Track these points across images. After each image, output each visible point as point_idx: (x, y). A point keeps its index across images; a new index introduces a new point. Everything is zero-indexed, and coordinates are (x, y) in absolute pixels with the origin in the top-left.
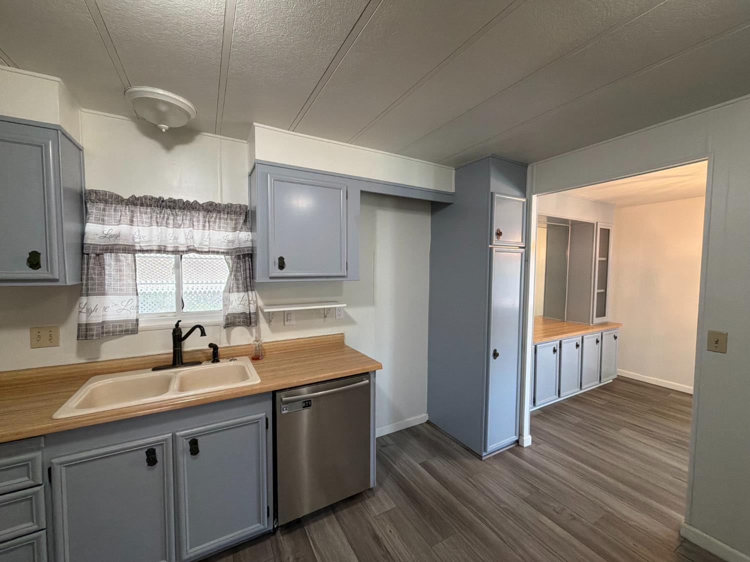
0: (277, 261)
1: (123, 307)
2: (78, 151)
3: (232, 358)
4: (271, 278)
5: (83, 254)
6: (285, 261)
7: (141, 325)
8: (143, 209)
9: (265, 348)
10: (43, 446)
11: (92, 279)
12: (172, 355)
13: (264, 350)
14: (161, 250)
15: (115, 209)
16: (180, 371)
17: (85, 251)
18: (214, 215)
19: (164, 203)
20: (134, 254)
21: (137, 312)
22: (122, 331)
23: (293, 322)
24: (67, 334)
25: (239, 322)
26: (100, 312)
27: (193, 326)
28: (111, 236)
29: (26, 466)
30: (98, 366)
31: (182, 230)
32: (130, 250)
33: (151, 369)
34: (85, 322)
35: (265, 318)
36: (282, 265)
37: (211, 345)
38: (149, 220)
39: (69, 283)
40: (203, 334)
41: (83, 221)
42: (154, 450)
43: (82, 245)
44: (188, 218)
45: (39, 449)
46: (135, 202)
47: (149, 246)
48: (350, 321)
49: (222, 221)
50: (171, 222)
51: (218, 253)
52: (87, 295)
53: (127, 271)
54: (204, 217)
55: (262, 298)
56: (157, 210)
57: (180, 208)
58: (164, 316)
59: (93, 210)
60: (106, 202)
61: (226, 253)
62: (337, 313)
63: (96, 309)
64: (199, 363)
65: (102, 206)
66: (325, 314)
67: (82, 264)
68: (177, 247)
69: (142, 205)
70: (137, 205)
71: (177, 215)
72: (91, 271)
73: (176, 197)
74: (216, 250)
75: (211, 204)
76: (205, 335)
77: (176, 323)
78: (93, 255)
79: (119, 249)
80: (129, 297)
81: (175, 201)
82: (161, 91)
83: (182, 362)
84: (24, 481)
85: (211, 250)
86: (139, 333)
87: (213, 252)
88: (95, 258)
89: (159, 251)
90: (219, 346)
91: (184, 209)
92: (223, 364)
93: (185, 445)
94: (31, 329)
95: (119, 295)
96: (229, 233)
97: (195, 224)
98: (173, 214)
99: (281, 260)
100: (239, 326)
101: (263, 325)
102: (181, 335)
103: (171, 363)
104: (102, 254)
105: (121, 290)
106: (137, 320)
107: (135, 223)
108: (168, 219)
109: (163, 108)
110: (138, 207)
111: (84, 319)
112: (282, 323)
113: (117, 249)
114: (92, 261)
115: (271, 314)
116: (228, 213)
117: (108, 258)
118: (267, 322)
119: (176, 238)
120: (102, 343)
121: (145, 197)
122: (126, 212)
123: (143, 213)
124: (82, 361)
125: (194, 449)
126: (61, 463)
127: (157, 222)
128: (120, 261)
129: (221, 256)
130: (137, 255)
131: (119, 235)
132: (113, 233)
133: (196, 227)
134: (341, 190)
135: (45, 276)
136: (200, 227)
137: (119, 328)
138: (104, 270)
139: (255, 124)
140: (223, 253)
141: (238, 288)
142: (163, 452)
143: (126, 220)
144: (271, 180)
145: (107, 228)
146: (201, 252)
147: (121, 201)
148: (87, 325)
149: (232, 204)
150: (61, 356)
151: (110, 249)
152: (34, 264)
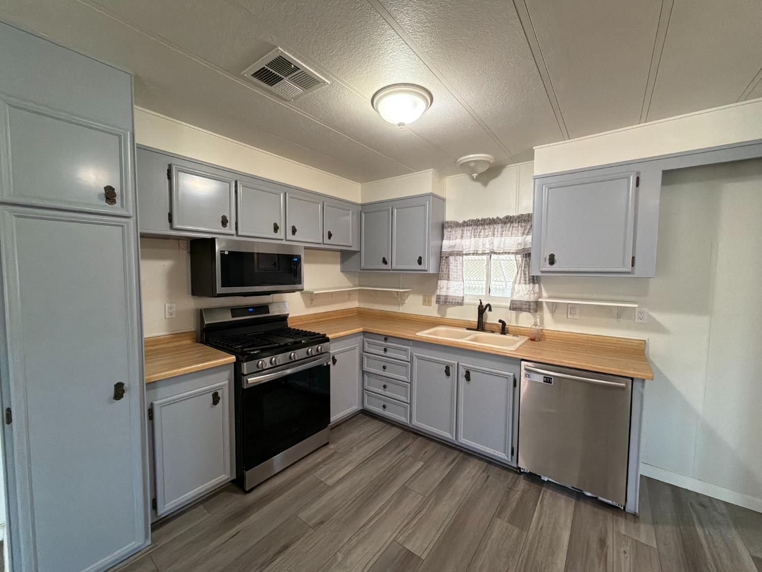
0: (548, 258)
1: (457, 289)
2: (443, 201)
3: (516, 334)
4: (542, 272)
5: (441, 257)
6: (556, 258)
7: (466, 301)
8: (468, 228)
9: (546, 334)
11: (443, 271)
12: (477, 323)
13: (544, 335)
14: (476, 253)
15: (455, 231)
16: (478, 333)
17: (442, 256)
18: (508, 225)
19: (479, 223)
21: (464, 292)
22: (456, 303)
23: (577, 317)
24: (434, 300)
25: (526, 309)
26: (445, 289)
27: (487, 304)
28: (452, 247)
29: (405, 350)
30: (443, 320)
31: (488, 238)
32: (460, 254)
33: (465, 328)
35: (549, 308)
36: (552, 261)
37: (500, 321)
38: (470, 235)
39: (431, 272)
40: (490, 309)
41: (443, 239)
42: (449, 368)
43: (441, 251)
44: (491, 230)
45: (410, 346)
46: (465, 224)
47: (469, 251)
49: (514, 229)
50: (482, 234)
51: (509, 253)
52: (441, 279)
53: (459, 266)
54: (502, 228)
55: (547, 291)
56: (475, 227)
57: (487, 224)
59: (446, 233)
60: (452, 227)
61: (516, 253)
62: (637, 315)
63: (443, 288)
64: (493, 332)
65: (449, 230)
67: (440, 263)
68: (484, 250)
69: (467, 226)
70: (465, 226)
71: (485, 229)
72: (443, 266)
73: (485, 217)
74: (507, 251)
75: (507, 217)
77: (480, 301)
78: (444, 258)
80: (460, 283)
81: (485, 219)
82: (472, 156)
83: (482, 328)
84: (404, 357)
85: (505, 251)
86: (464, 305)
87: (506, 253)
88: (445, 260)
89: (473, 254)
90: (507, 324)
91: (490, 224)
92: (508, 337)
93: (463, 372)
94: (423, 296)
95: (456, 281)
96: (519, 238)
97: (496, 233)
98: (483, 229)
99: (551, 256)
100: (525, 311)
101: (547, 314)
102: (482, 309)
103: (476, 328)
104: (449, 257)
105: (456, 278)
106: (463, 297)
107: (464, 238)
108: (480, 232)
109: (472, 165)
111: (438, 294)
112: (565, 316)
113: (455, 254)
114: (444, 261)
115: (554, 304)
116: (519, 222)
117: (451, 259)
118: (551, 313)
119: (484, 245)
120: (447, 308)
121: (469, 221)
122: (459, 230)
123: (468, 232)
124: (439, 316)
125: (468, 377)
126: (416, 356)
127: (474, 236)
128: (457, 261)
129: (512, 256)
130: (464, 257)
131: (455, 246)
132: (453, 244)
133: (496, 236)
134: (628, 178)
135: (424, 268)
136: (499, 235)
137: (454, 301)
138: (449, 266)
139: (534, 148)
140: (513, 253)
141: (526, 281)
142: (453, 371)
143: (459, 236)
144: (545, 189)
145: (451, 242)
146: (499, 253)
147: (457, 225)
148: (440, 295)
149: (522, 215)
150: (432, 311)
151: (451, 254)
152: (420, 263)
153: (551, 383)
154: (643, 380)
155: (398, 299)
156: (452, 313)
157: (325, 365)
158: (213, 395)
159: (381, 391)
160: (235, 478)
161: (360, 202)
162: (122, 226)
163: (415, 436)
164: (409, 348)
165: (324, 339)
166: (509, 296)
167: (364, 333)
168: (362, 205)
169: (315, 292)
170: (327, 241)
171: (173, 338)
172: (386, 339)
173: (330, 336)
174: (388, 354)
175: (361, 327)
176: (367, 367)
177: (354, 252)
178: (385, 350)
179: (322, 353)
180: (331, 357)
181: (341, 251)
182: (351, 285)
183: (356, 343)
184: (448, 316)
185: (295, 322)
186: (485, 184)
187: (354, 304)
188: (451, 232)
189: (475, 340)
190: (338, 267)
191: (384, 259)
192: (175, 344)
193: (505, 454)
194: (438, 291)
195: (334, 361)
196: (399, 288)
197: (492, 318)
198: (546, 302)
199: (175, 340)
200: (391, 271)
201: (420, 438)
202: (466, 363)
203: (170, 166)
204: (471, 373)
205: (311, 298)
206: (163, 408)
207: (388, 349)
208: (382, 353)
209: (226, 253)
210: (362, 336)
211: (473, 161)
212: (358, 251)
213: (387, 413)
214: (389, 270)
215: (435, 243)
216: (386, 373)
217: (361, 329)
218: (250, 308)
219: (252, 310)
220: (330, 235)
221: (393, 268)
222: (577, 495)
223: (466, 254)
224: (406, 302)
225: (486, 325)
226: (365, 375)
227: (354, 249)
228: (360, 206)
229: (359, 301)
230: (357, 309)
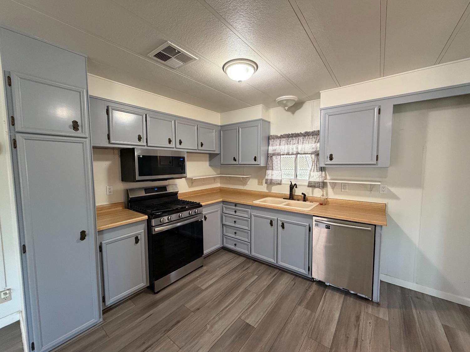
0: (329, 156)
1: (277, 175)
2: (268, 123)
3: (311, 202)
4: (326, 165)
6: (333, 156)
7: (283, 182)
8: (283, 139)
9: (329, 201)
11: (269, 165)
12: (289, 195)
13: (328, 201)
15: (276, 141)
17: (268, 156)
18: (307, 137)
19: (290, 136)
20: (280, 156)
21: (281, 177)
23: (347, 190)
24: (264, 182)
25: (317, 186)
26: (270, 175)
27: (294, 184)
28: (274, 150)
29: (247, 212)
30: (270, 194)
31: (295, 145)
32: (279, 154)
33: (283, 198)
35: (331, 186)
36: (331, 158)
37: (303, 194)
38: (285, 143)
39: (262, 166)
40: (296, 187)
41: (268, 146)
42: (272, 221)
43: (268, 153)
44: (297, 140)
45: (249, 209)
46: (282, 137)
47: (285, 152)
49: (310, 139)
50: (291, 142)
51: (307, 154)
52: (268, 170)
53: (279, 161)
54: (303, 139)
55: (329, 175)
56: (287, 139)
57: (294, 137)
59: (271, 142)
62: (381, 189)
63: (269, 174)
64: (298, 200)
65: (273, 140)
66: (371, 188)
67: (267, 160)
68: (293, 152)
69: (283, 138)
71: (293, 139)
72: (269, 162)
73: (293, 133)
74: (306, 153)
75: (306, 133)
80: (279, 172)
82: (284, 97)
83: (292, 198)
84: (246, 216)
86: (282, 185)
88: (270, 158)
89: (287, 154)
90: (306, 195)
91: (296, 137)
92: (307, 203)
93: (280, 223)
94: (258, 179)
96: (313, 144)
97: (299, 142)
99: (331, 156)
100: (317, 188)
101: (329, 189)
103: (289, 198)
104: (272, 156)
105: (277, 169)
106: (281, 180)
107: (281, 145)
109: (285, 102)
112: (341, 190)
113: (276, 154)
115: (334, 183)
116: (313, 135)
117: (274, 157)
118: (332, 188)
119: (293, 149)
120: (272, 186)
121: (284, 135)
122: (278, 141)
123: (284, 141)
124: (268, 191)
125: (283, 226)
126: (253, 215)
127: (287, 143)
128: (277, 158)
129: (309, 155)
131: (276, 149)
133: (299, 144)
134: (374, 109)
135: (257, 163)
136: (301, 143)
137: (276, 182)
138: (273, 161)
139: (320, 92)
140: (309, 154)
141: (317, 170)
142: (274, 223)
143: (278, 144)
144: (327, 116)
145: (274, 147)
146: (302, 154)
147: (277, 137)
148: (267, 179)
149: (315, 131)
150: (263, 188)
151: (274, 154)
152: (255, 160)
153: (330, 229)
154: (381, 226)
155: (244, 181)
156: (275, 189)
157: (200, 220)
158: (135, 238)
159: (233, 236)
160: (149, 285)
161: (220, 124)
162: (82, 143)
163: (254, 262)
164: (249, 210)
165: (199, 206)
166: (308, 179)
167: (223, 202)
168: (221, 126)
169: (193, 178)
170: (200, 148)
171: (112, 206)
172: (236, 205)
173: (203, 204)
174: (237, 214)
175: (221, 198)
176: (225, 222)
177: (217, 154)
178: (235, 212)
179: (198, 214)
180: (204, 216)
181: (209, 154)
182: (216, 174)
183: (218, 208)
184: (273, 191)
185: (182, 196)
186: (293, 113)
187: (218, 185)
188: (273, 141)
189: (288, 205)
190: (207, 163)
191: (234, 158)
192: (113, 209)
193: (305, 270)
194: (267, 176)
195: (205, 218)
196: (244, 175)
197: (298, 192)
198: (329, 182)
199: (113, 207)
200: (239, 165)
201: (256, 262)
202: (282, 218)
203: (108, 107)
204: (285, 224)
205: (192, 182)
206: (107, 245)
207: (237, 211)
208: (234, 213)
209: (141, 156)
210: (222, 204)
211: (285, 100)
212: (219, 154)
213: (238, 249)
214: (238, 164)
215: (264, 148)
216: (236, 225)
217: (221, 200)
218: (156, 188)
219: (156, 189)
220: (202, 145)
221: (240, 163)
222: (346, 293)
223: (283, 155)
224: (248, 183)
225: (295, 196)
226: (224, 226)
227: (217, 152)
229: (220, 183)
230: (219, 188)
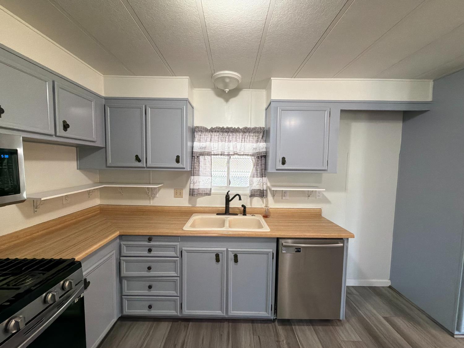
0: (281, 160)
1: (206, 182)
2: (192, 108)
3: (253, 214)
4: (277, 170)
5: (192, 156)
6: (286, 160)
7: (213, 191)
8: (215, 134)
10: (180, 241)
11: (196, 168)
12: (225, 209)
13: (270, 212)
15: (205, 135)
16: (230, 217)
17: (193, 155)
18: (247, 134)
19: (224, 130)
20: (211, 156)
21: (211, 185)
22: (205, 193)
23: (288, 198)
24: (186, 192)
25: (257, 195)
27: (235, 194)
28: (203, 148)
30: (196, 209)
31: (231, 143)
32: (209, 154)
33: (216, 214)
34: (192, 188)
35: (271, 194)
36: (284, 162)
37: (243, 206)
38: (217, 139)
39: (188, 170)
40: (240, 199)
41: (193, 141)
42: (219, 255)
43: (193, 152)
44: (235, 137)
45: (178, 242)
46: (212, 130)
47: (218, 152)
48: (326, 201)
49: (251, 137)
50: (227, 139)
51: (248, 155)
52: (193, 175)
53: (208, 164)
54: (242, 136)
56: (221, 134)
57: (231, 132)
58: (221, 188)
59: (197, 135)
60: (202, 131)
61: (253, 155)
62: (317, 195)
63: (196, 182)
64: (236, 214)
65: (200, 133)
66: (309, 194)
67: (192, 161)
68: (229, 152)
69: (215, 132)
70: (213, 132)
71: (230, 136)
72: (195, 164)
73: (230, 126)
75: (246, 128)
76: (241, 200)
77: (227, 192)
78: (196, 157)
79: (206, 154)
80: (207, 178)
81: (229, 128)
82: (228, 72)
83: (229, 212)
84: (173, 254)
85: (245, 153)
86: (211, 195)
87: (246, 155)
89: (221, 155)
90: (246, 207)
91: (233, 132)
92: (248, 217)
93: (231, 256)
94: (174, 189)
95: (205, 176)
96: (254, 144)
97: (238, 140)
98: (228, 135)
99: (284, 159)
100: (257, 196)
101: (270, 197)
102: (229, 198)
103: (224, 212)
104: (199, 156)
105: (205, 174)
106: (211, 189)
107: (212, 141)
110: (214, 133)
111: (192, 187)
112: (281, 198)
113: (205, 154)
114: (196, 160)
115: (274, 191)
116: (254, 133)
117: (201, 158)
118: (272, 196)
119: (229, 148)
120: (197, 199)
121: (217, 128)
122: (209, 135)
123: (215, 136)
124: (190, 206)
125: (236, 260)
126: (185, 250)
127: (221, 140)
128: (206, 159)
129: (249, 157)
130: (212, 156)
131: (206, 147)
132: (204, 146)
133: (238, 142)
135: (181, 166)
136: (240, 141)
137: (203, 192)
138: (200, 164)
139: (272, 78)
140: (251, 155)
141: (257, 175)
142: (222, 257)
143: (209, 139)
144: (280, 110)
145: (201, 144)
146: (240, 155)
147: (206, 130)
148: (193, 189)
149: (256, 127)
150: (183, 202)
151: (202, 154)
152: (178, 161)
153: (300, 252)
154: (348, 239)
155: (151, 194)
156: (201, 202)
157: (77, 300)
159: (146, 292)
161: (103, 94)
163: (186, 323)
166: (249, 186)
167: (121, 237)
168: (106, 99)
170: (60, 132)
172: (150, 240)
173: (78, 258)
174: (153, 253)
175: (116, 231)
176: (126, 272)
177: (98, 149)
178: (150, 250)
181: (78, 146)
182: (92, 184)
183: (112, 251)
184: (197, 205)
186: (227, 100)
187: (97, 202)
188: (201, 135)
189: (231, 225)
190: (74, 164)
191: (137, 156)
193: (267, 312)
194: (191, 184)
195: (87, 285)
196: (150, 184)
197: (235, 204)
198: (270, 190)
200: (146, 169)
202: (233, 248)
204: (239, 256)
207: (153, 249)
208: (146, 253)
210: (118, 239)
212: (103, 148)
213: (154, 312)
214: (144, 168)
216: (152, 273)
217: (117, 233)
220: (65, 126)
221: (148, 165)
223: (214, 155)
224: (157, 195)
226: (123, 281)
227: (99, 144)
228: (104, 100)
229: (101, 198)
230: (99, 207)
